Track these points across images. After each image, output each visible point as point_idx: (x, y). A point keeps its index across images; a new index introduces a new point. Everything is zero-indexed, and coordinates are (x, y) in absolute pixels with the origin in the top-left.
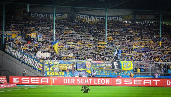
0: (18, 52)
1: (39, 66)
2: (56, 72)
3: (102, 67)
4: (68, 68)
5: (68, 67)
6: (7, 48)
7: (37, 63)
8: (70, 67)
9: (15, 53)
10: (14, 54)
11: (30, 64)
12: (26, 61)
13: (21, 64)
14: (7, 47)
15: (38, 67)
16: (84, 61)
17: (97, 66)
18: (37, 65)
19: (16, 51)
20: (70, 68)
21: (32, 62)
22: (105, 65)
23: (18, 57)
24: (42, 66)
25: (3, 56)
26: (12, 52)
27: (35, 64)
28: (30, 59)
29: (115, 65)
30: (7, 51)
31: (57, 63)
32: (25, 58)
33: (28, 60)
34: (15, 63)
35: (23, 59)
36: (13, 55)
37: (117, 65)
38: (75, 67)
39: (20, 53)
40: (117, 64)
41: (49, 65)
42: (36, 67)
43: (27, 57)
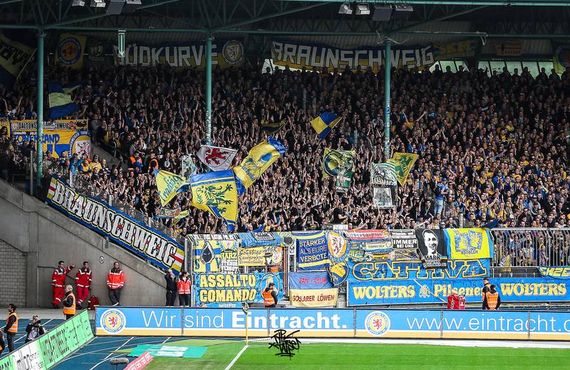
0: (95, 205)
1: (172, 256)
2: (228, 277)
3: (382, 252)
4: (269, 260)
6: (54, 190)
7: (167, 245)
9: (84, 208)
10: (80, 210)
11: (141, 247)
12: (126, 238)
13: (107, 246)
14: (52, 185)
15: (171, 259)
16: (322, 234)
17: (367, 248)
18: (167, 253)
19: (89, 202)
21: (148, 243)
22: (395, 246)
23: (95, 222)
24: (182, 257)
25: (40, 218)
26: (74, 202)
27: (158, 248)
28: (138, 229)
29: (427, 243)
30: (55, 199)
31: (232, 243)
32: (120, 227)
33: (134, 235)
34: (83, 243)
35: (112, 229)
36: (79, 214)
37: (436, 242)
38: (292, 257)
39: (100, 208)
40: (434, 239)
41: (207, 251)
42: (165, 260)
43: (127, 223)
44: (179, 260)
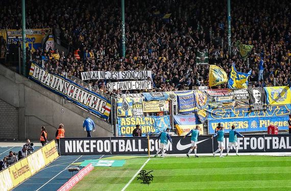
0: (57, 78)
1: (104, 107)
2: (138, 119)
3: (229, 102)
4: (162, 108)
5: (161, 106)
6: (33, 70)
7: (100, 101)
8: (164, 107)
9: (51, 80)
10: (48, 81)
11: (85, 103)
12: (75, 97)
13: (65, 103)
14: (32, 67)
15: (103, 109)
16: (192, 92)
17: (219, 100)
18: (101, 106)
19: (54, 77)
20: (166, 107)
21: (89, 100)
22: (236, 98)
23: (57, 89)
24: (110, 108)
25: (25, 87)
26: (45, 77)
27: (95, 103)
28: (83, 92)
29: (254, 96)
30: (34, 76)
31: (139, 99)
32: (72, 91)
33: (80, 96)
34: (51, 101)
35: (67, 92)
36: (48, 84)
37: (260, 95)
38: (175, 106)
39: (61, 80)
40: (259, 93)
41: (125, 103)
42: (100, 110)
43: (76, 88)
44: (108, 110)
